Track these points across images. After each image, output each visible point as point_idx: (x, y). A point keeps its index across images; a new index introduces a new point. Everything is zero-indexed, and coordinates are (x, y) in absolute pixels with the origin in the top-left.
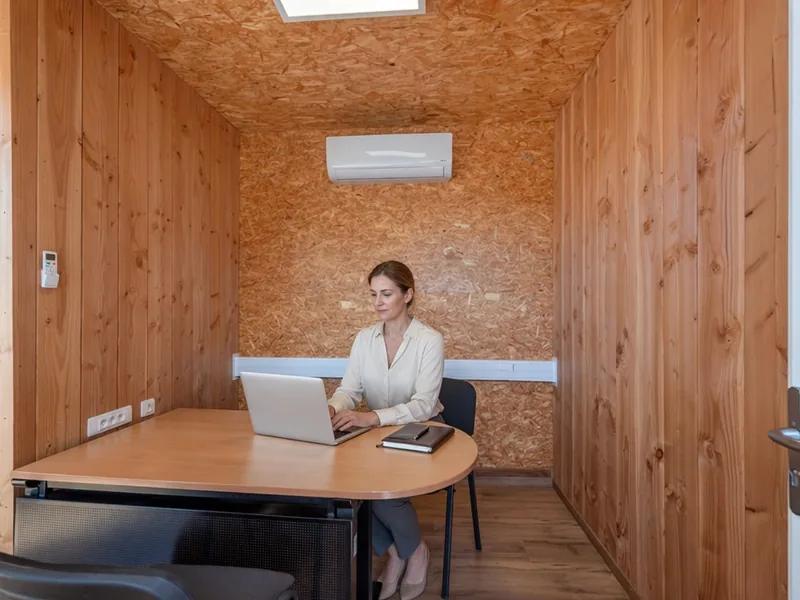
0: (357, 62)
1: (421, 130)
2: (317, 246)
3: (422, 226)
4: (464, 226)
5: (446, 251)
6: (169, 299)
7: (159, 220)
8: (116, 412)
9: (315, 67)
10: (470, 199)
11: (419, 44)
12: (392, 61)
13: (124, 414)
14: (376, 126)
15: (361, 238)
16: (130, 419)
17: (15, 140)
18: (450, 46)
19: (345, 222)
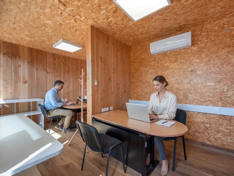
0: (156, 23)
1: (180, 33)
2: (148, 72)
3: (181, 62)
4: (198, 61)
5: (190, 70)
6: (115, 87)
7: (113, 71)
8: (106, 108)
9: (145, 28)
10: (200, 51)
11: (173, 11)
12: (166, 18)
13: (107, 109)
14: (165, 36)
15: (160, 68)
16: (108, 110)
17: (92, 61)
18: (184, 7)
19: (156, 65)
